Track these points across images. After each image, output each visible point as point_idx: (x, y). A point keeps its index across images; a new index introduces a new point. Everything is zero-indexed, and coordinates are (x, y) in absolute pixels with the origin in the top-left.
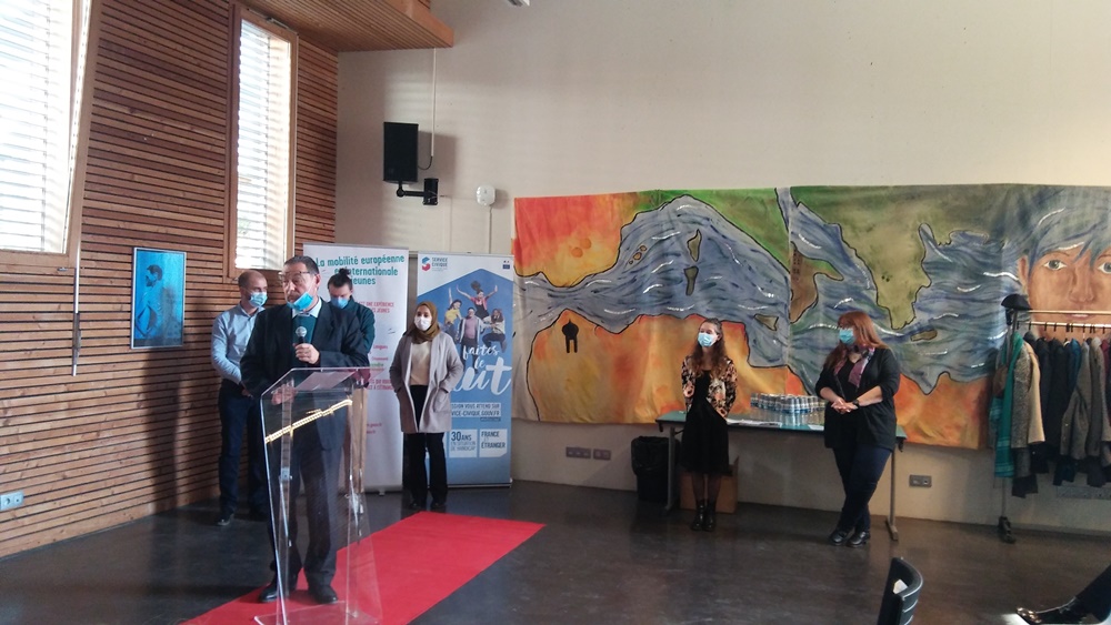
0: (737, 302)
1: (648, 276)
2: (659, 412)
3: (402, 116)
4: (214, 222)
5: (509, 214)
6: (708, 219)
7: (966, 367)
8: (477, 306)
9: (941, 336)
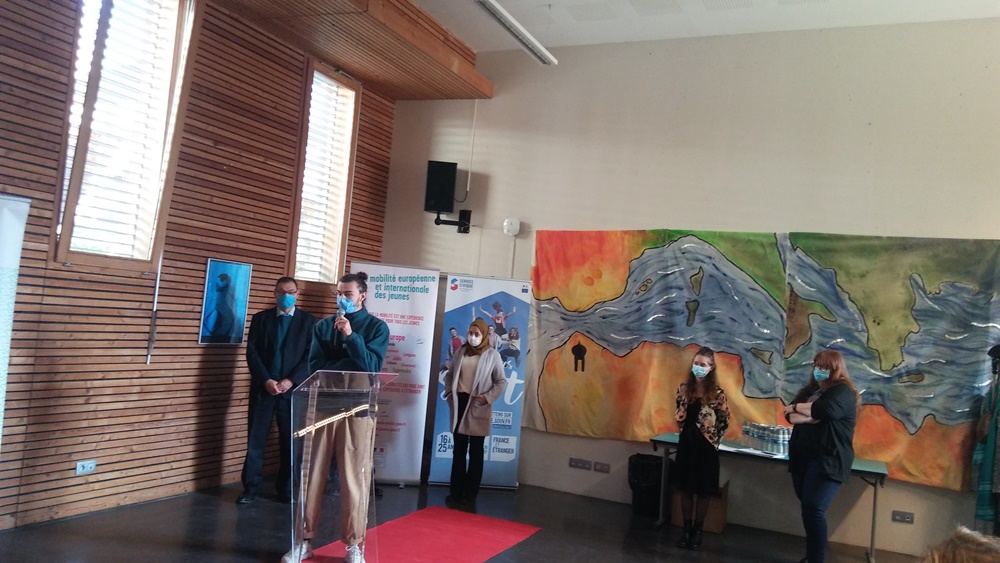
0: (735, 336)
1: (653, 305)
2: (656, 432)
3: (444, 156)
4: (278, 240)
5: (530, 246)
6: (710, 258)
7: (952, 411)
8: (497, 324)
9: (927, 380)
